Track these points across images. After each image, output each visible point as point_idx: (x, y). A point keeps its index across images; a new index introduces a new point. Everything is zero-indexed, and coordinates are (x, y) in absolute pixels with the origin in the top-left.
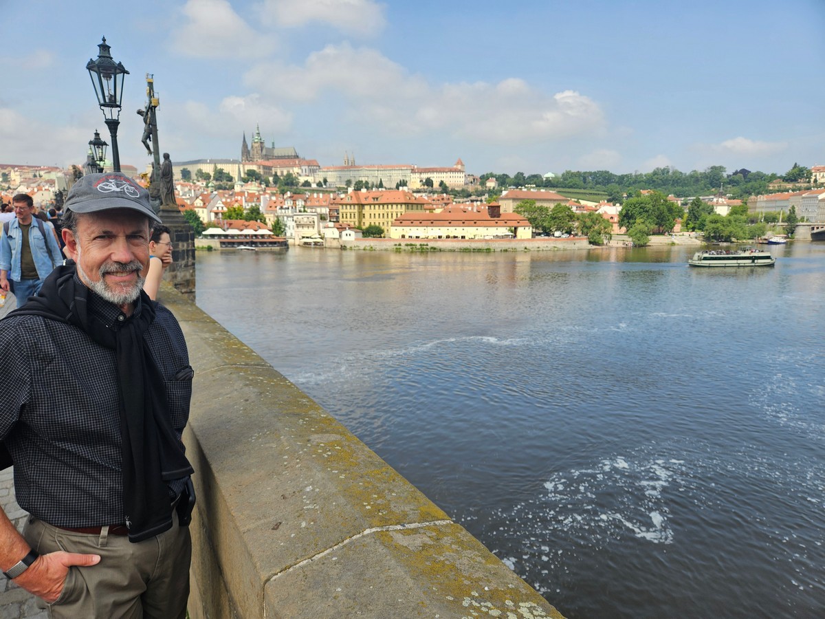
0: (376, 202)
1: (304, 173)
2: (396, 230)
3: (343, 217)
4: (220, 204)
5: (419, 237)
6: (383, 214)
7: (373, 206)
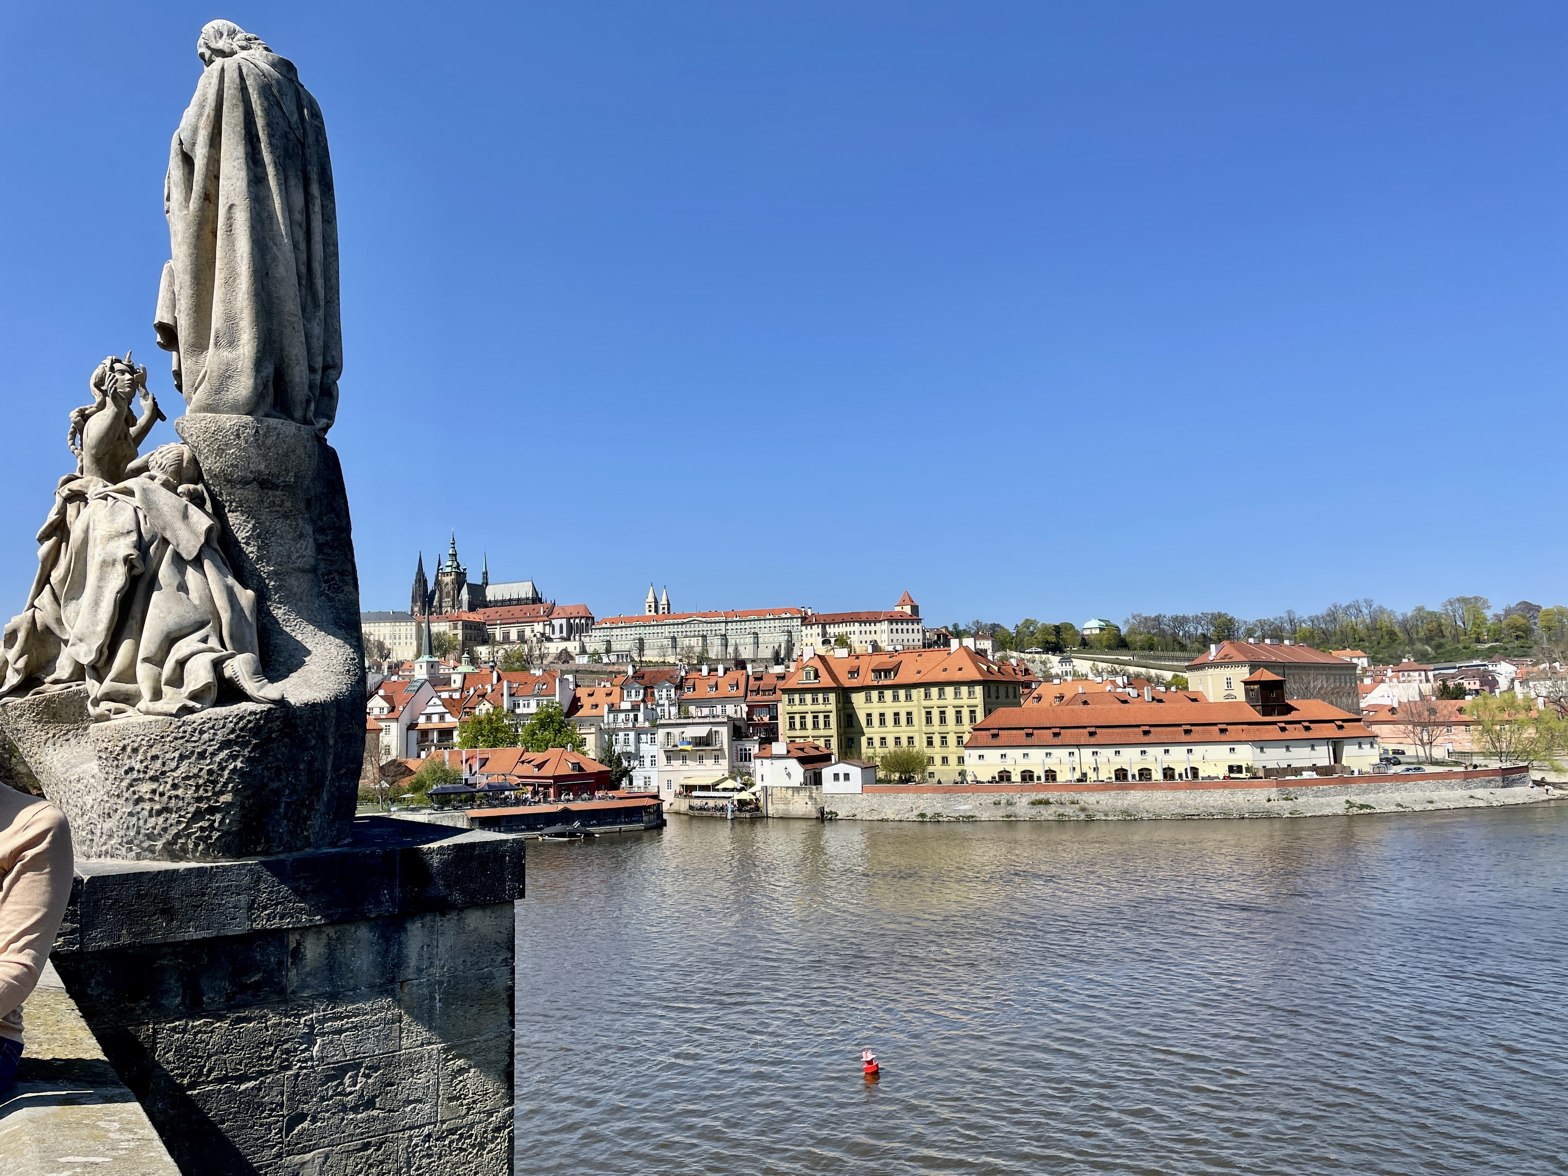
0: (883, 682)
1: (557, 634)
2: (981, 757)
3: (792, 726)
4: (435, 705)
5: (1054, 778)
6: (909, 714)
7: (875, 694)
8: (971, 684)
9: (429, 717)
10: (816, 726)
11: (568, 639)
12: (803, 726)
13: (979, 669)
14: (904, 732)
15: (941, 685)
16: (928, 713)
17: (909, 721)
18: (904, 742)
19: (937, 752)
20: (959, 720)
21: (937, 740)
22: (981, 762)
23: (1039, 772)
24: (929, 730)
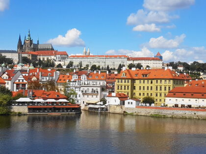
0: (145, 78)
1: (58, 59)
2: (170, 100)
3: (118, 89)
4: (21, 77)
5: (190, 107)
6: (152, 87)
7: (142, 81)
8: (170, 79)
9: (19, 80)
10: (125, 89)
11: (60, 61)
12: (121, 89)
13: (173, 76)
14: (150, 92)
15: (161, 79)
16: (157, 87)
17: (151, 89)
18: (149, 95)
19: (158, 98)
20: (165, 89)
21: (159, 95)
23: (186, 105)
24: (157, 92)
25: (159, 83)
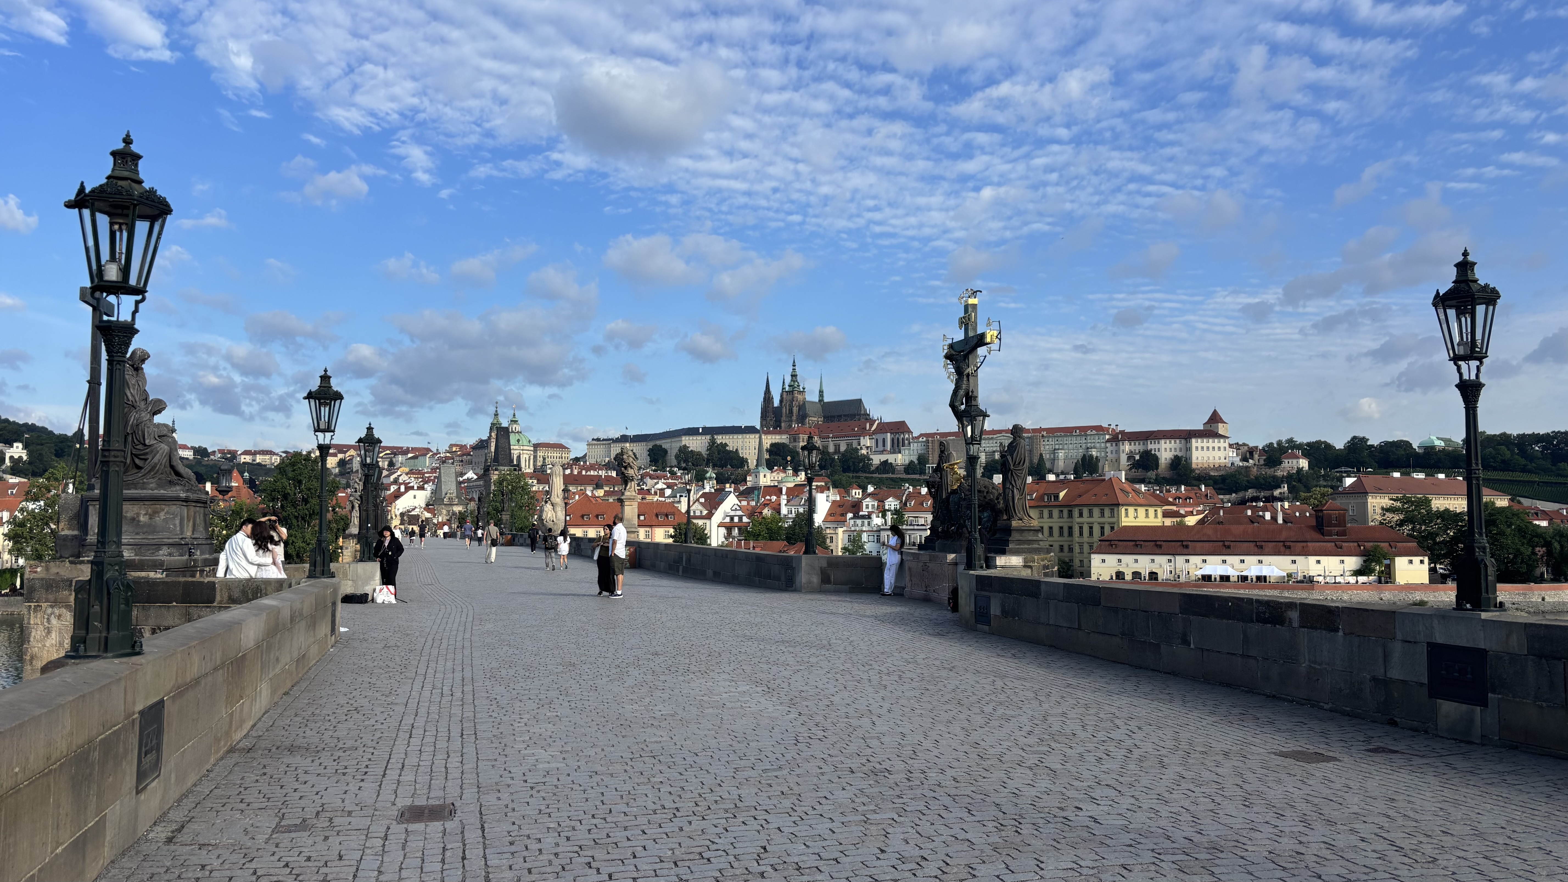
0: (1053, 503)
2: (1103, 561)
4: (736, 510)
5: (1156, 579)
6: (1070, 528)
7: (1046, 512)
8: (1111, 506)
9: (732, 518)
11: (888, 452)
14: (1066, 541)
17: (1070, 533)
19: (1085, 557)
22: (1103, 564)
23: (1145, 573)
24: (1081, 540)
25: (1086, 518)
